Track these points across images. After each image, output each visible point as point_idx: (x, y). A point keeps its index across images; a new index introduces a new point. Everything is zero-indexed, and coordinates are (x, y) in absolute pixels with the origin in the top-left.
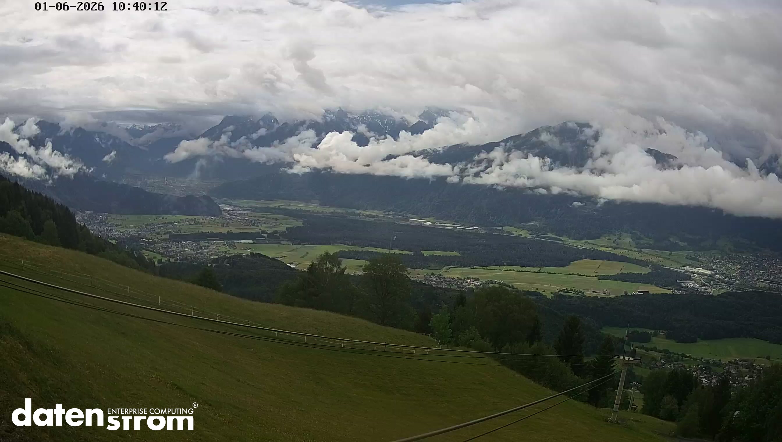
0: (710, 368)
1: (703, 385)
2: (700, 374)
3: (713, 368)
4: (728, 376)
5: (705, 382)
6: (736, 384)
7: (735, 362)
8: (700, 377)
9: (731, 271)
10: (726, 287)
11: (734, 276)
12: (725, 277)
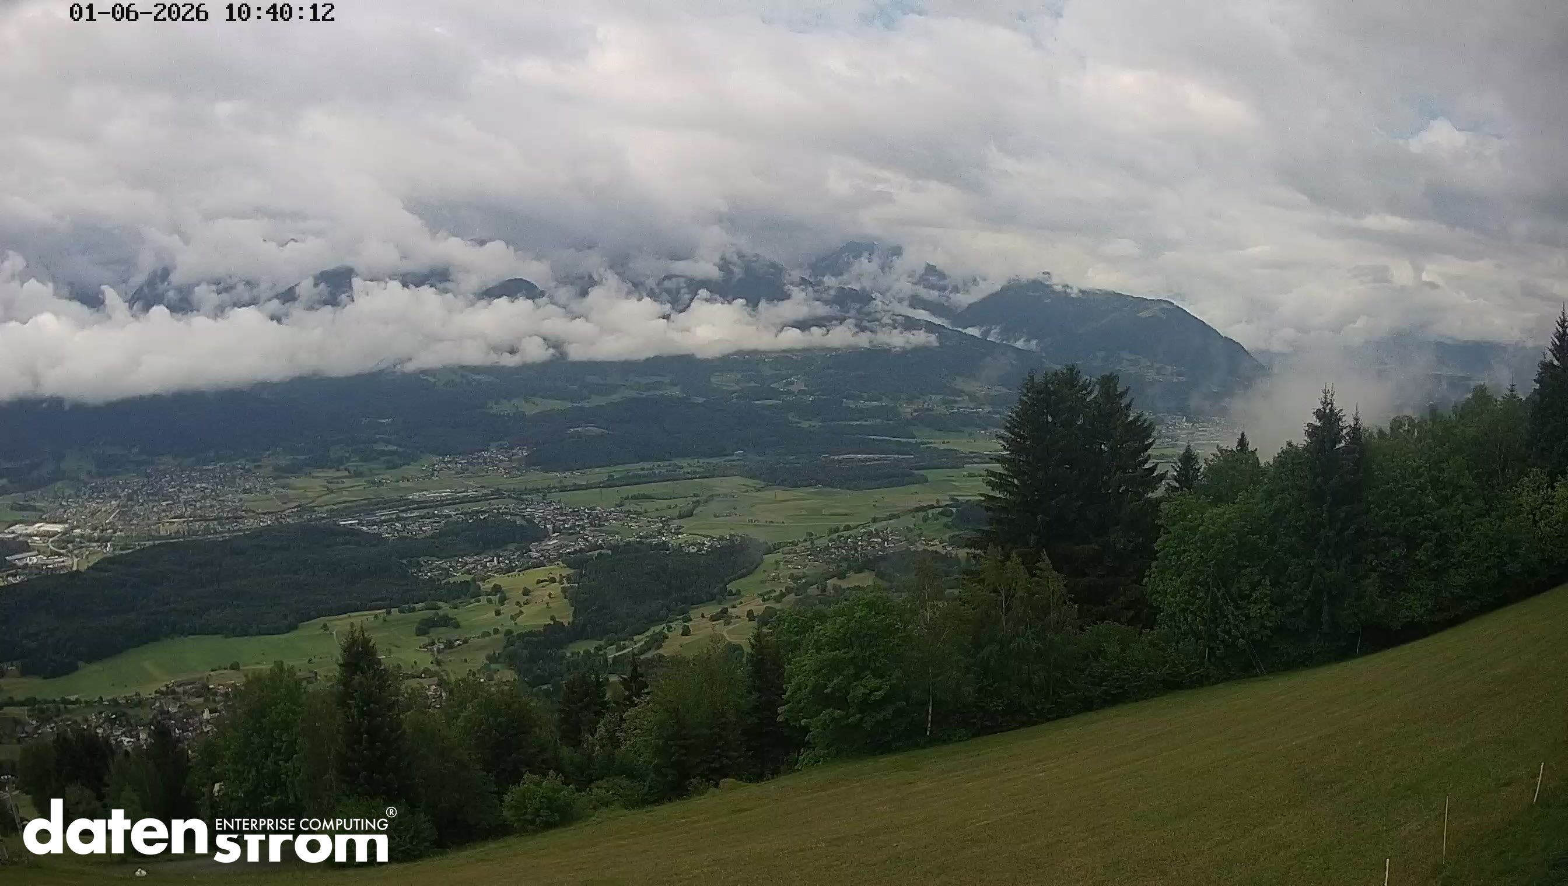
0: (124, 714)
1: (126, 750)
2: (111, 729)
3: (131, 712)
4: (167, 721)
5: (128, 742)
6: (190, 731)
7: (169, 690)
8: (114, 736)
9: (101, 515)
10: (99, 549)
11: (109, 523)
12: (92, 530)
